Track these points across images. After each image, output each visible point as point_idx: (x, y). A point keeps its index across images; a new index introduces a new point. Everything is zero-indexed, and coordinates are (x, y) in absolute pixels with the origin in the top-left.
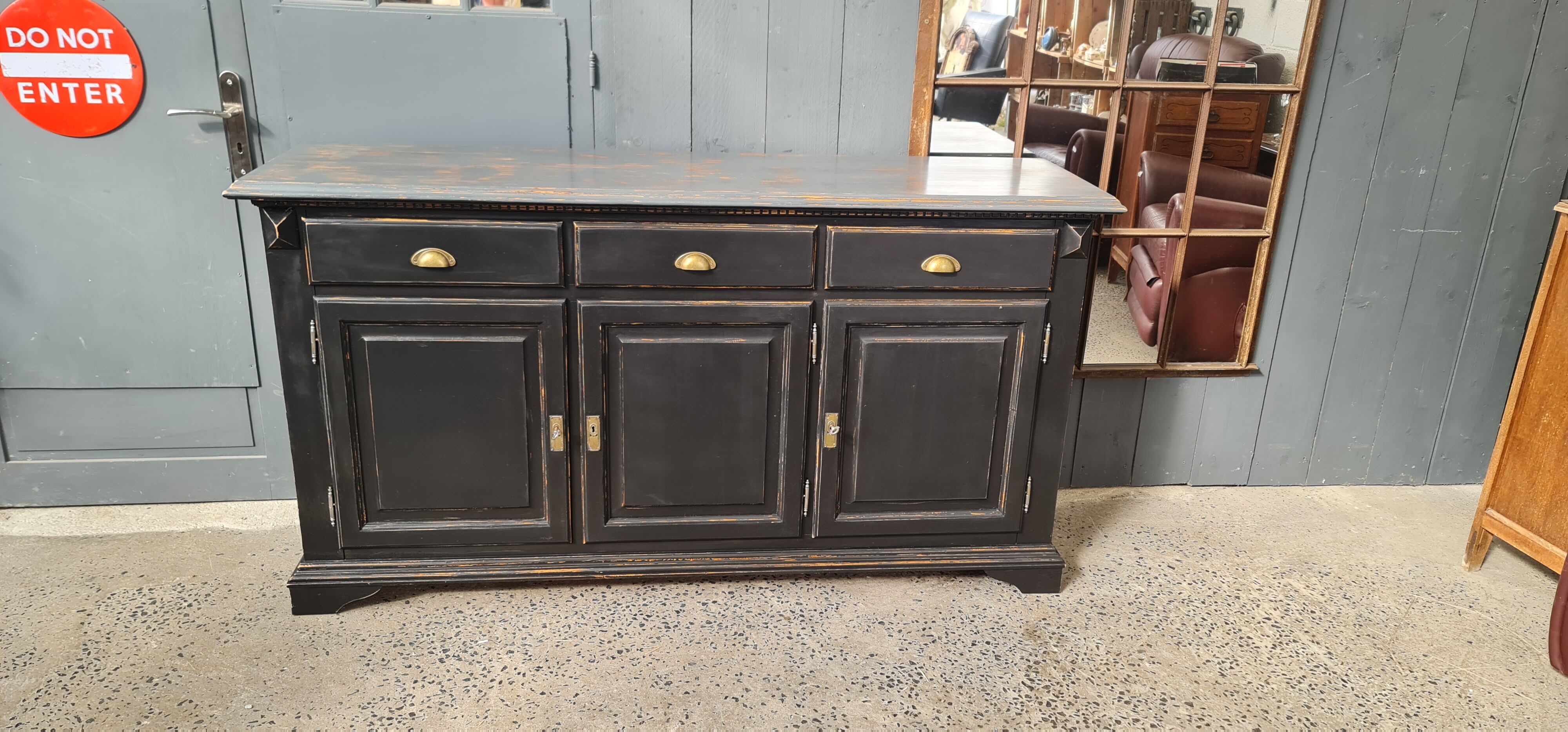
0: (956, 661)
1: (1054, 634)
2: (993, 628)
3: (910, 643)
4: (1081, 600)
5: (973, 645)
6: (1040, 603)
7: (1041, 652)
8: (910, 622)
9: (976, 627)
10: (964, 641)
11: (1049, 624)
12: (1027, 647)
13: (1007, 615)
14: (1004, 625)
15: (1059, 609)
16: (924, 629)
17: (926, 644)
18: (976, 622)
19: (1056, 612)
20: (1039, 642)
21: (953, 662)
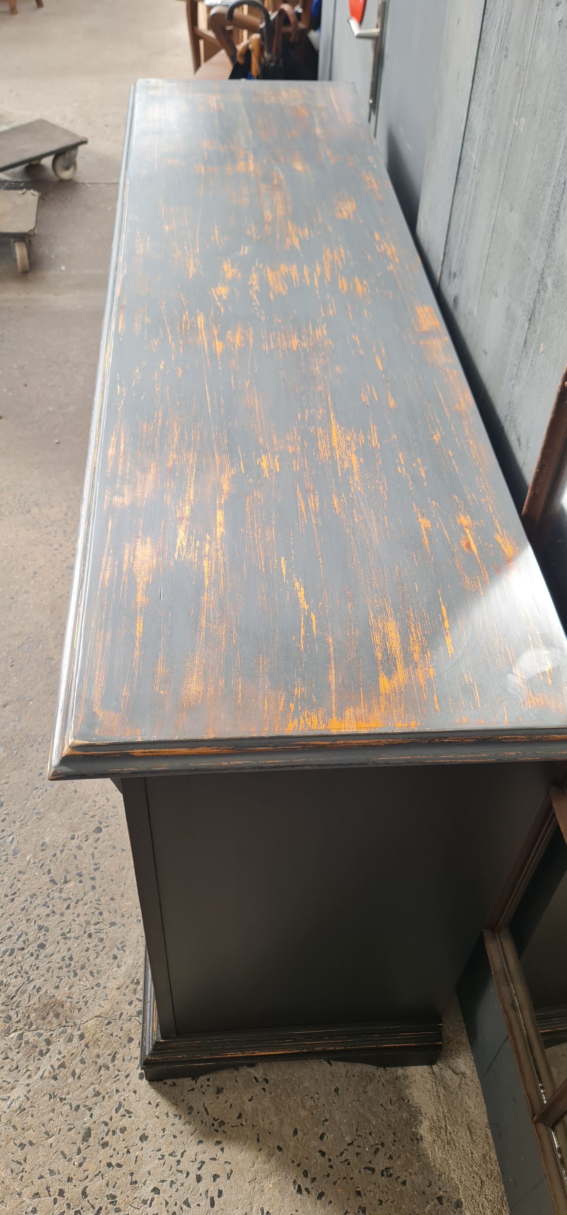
0: (13, 900)
1: (48, 1042)
2: (71, 959)
3: (55, 855)
4: (129, 1112)
5: (40, 928)
6: (125, 1041)
7: (12, 1013)
8: (95, 861)
9: (77, 938)
10: (50, 919)
11: (70, 1040)
12: (26, 996)
13: (98, 985)
14: (76, 974)
15: (108, 1068)
16: (80, 875)
17: (49, 872)
18: (88, 940)
19: (100, 1061)
20: (33, 1015)
21: (11, 897)
